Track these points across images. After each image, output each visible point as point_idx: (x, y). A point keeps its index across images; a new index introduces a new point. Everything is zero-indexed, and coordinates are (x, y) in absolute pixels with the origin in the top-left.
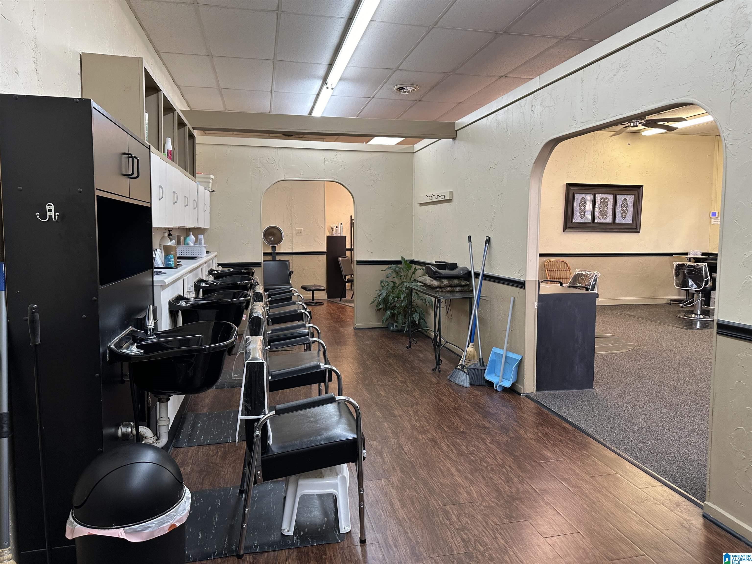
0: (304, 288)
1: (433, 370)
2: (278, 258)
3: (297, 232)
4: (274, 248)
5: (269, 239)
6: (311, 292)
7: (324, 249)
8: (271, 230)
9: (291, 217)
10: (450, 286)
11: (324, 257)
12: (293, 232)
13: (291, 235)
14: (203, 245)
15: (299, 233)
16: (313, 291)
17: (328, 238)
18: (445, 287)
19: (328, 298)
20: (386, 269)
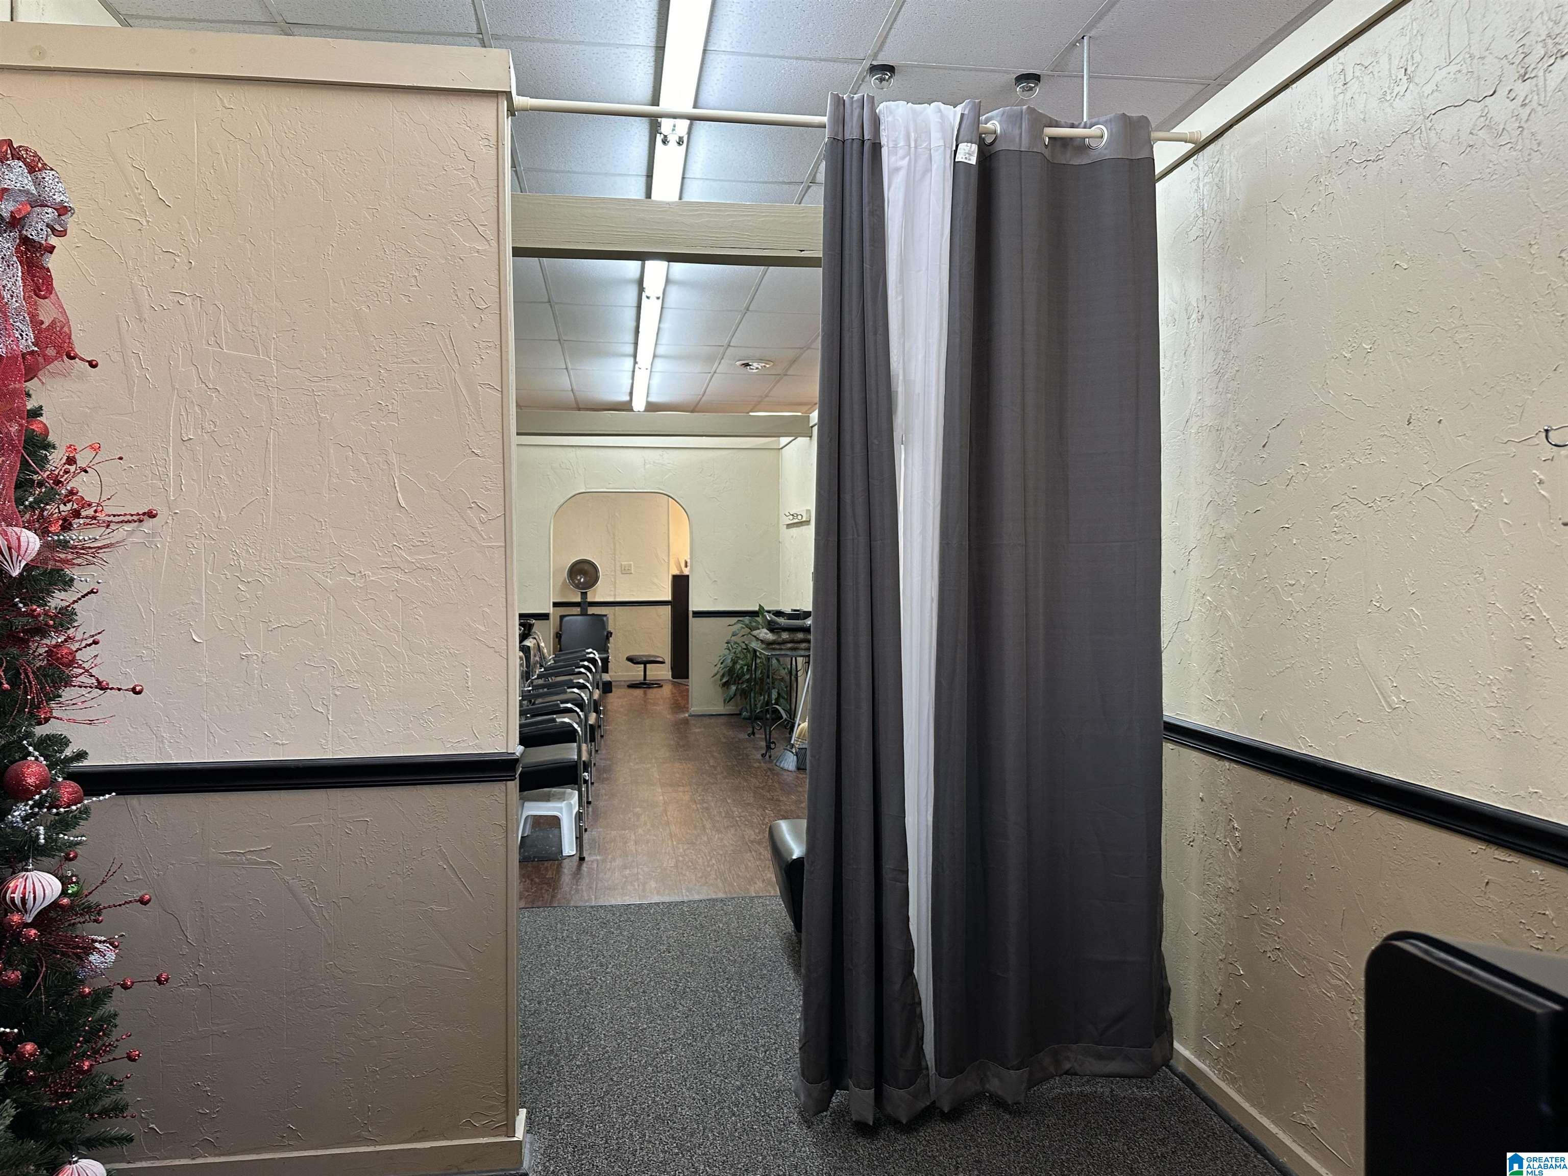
0: (631, 660)
1: (762, 755)
2: (591, 610)
3: (623, 568)
4: (584, 595)
5: (577, 580)
6: (643, 665)
7: (668, 597)
8: (581, 566)
9: (615, 544)
10: (792, 641)
11: (668, 610)
12: (616, 568)
13: (613, 573)
15: (626, 571)
16: (645, 663)
17: (675, 577)
18: (784, 642)
19: (673, 677)
20: (735, 624)
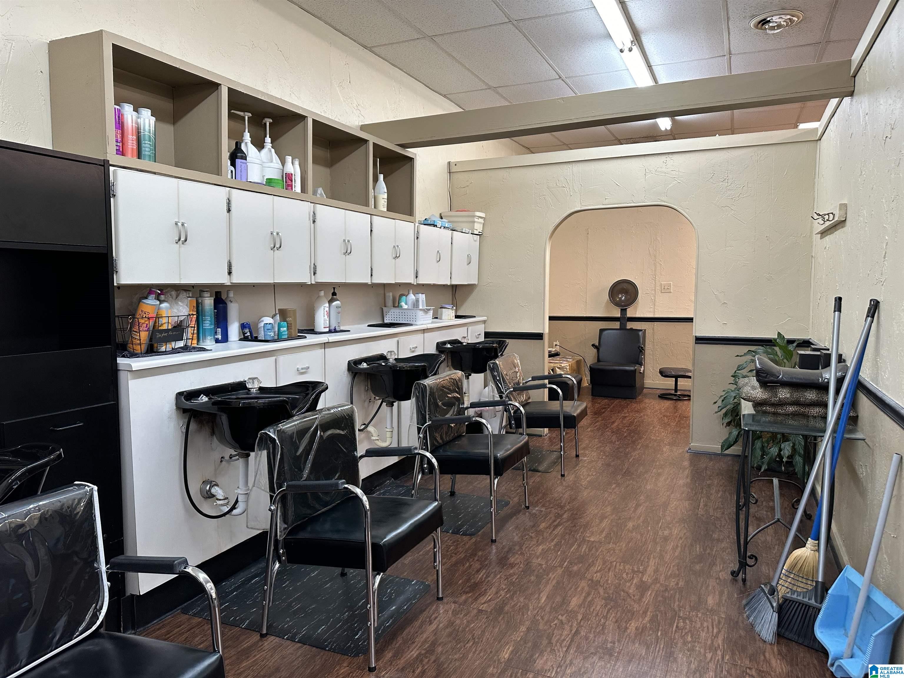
0: (663, 373)
2: (630, 325)
3: (663, 288)
4: (624, 311)
5: (619, 298)
6: (674, 379)
8: (622, 285)
9: (655, 266)
12: (657, 288)
13: (652, 292)
14: (421, 307)
15: (666, 290)
16: (676, 377)
20: (745, 354)
